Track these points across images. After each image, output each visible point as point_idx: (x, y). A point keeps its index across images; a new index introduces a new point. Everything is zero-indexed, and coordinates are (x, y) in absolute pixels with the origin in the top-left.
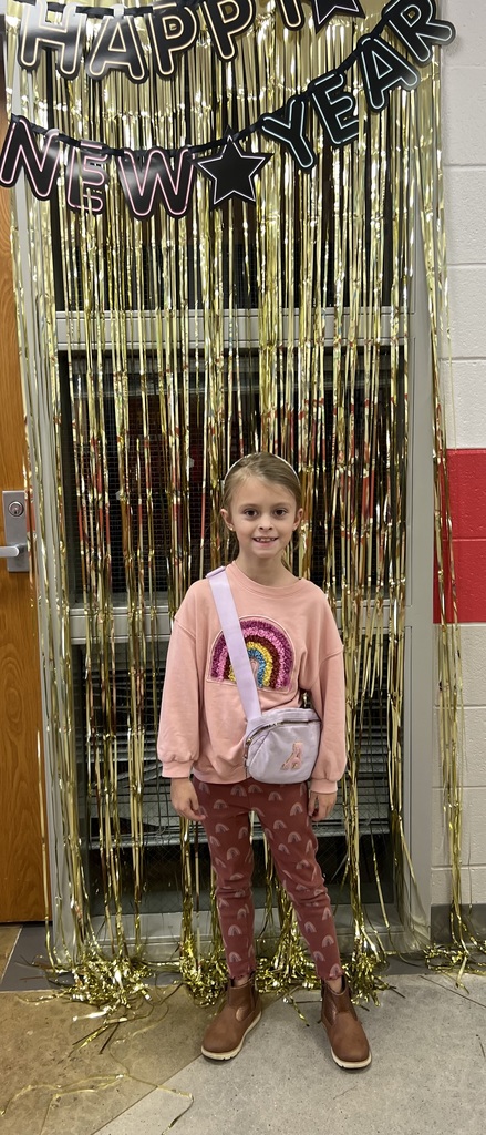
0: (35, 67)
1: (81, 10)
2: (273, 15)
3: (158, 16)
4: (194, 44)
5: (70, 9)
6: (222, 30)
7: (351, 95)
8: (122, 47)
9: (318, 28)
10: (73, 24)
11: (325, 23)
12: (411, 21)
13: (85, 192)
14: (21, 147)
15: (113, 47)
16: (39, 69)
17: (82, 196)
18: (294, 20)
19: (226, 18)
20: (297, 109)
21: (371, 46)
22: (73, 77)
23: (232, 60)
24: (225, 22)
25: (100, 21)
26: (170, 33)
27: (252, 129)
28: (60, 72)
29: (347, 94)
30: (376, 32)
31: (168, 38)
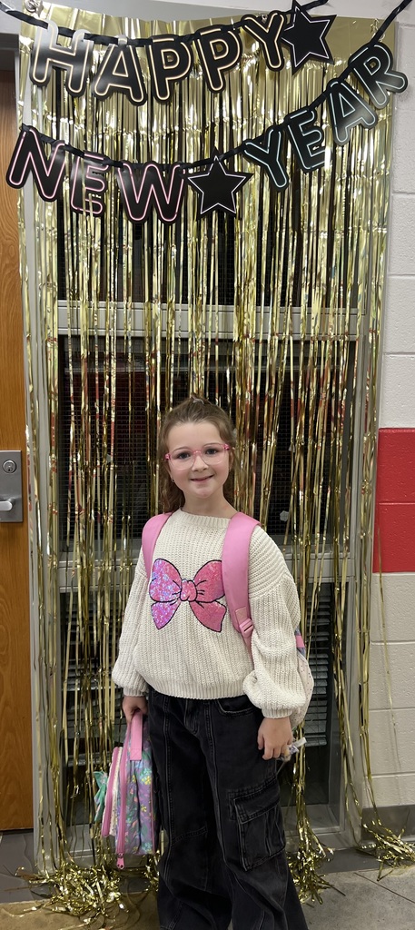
0: (45, 84)
1: (88, 37)
2: (257, 55)
3: (157, 48)
4: (188, 75)
5: (79, 35)
6: (213, 65)
7: (320, 129)
8: (124, 73)
9: (295, 70)
10: (82, 49)
11: (301, 66)
12: (372, 70)
13: (87, 197)
14: (30, 153)
15: (117, 71)
16: (50, 85)
17: (85, 200)
18: (275, 62)
19: (217, 55)
20: (274, 137)
21: (338, 89)
22: (79, 95)
23: (220, 92)
24: (216, 58)
25: (106, 48)
26: (167, 64)
27: (235, 151)
28: (68, 89)
29: (317, 127)
30: (342, 78)
31: (165, 68)
